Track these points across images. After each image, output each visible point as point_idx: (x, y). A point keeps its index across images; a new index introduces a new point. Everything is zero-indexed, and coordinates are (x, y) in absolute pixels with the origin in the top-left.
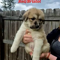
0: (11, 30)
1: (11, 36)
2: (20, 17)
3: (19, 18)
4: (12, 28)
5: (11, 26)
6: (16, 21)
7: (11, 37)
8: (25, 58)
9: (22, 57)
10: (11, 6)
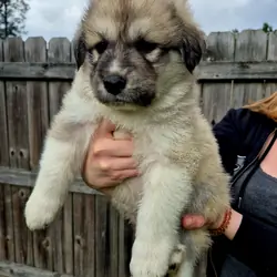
0: (10, 122)
1: (11, 150)
2: (46, 66)
3: (40, 69)
4: (14, 115)
5: (10, 104)
6: (29, 85)
7: (13, 153)
8: (78, 237)
9: (63, 232)
10: (9, 7)
